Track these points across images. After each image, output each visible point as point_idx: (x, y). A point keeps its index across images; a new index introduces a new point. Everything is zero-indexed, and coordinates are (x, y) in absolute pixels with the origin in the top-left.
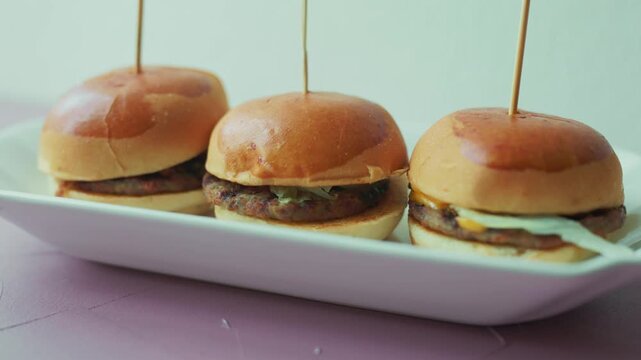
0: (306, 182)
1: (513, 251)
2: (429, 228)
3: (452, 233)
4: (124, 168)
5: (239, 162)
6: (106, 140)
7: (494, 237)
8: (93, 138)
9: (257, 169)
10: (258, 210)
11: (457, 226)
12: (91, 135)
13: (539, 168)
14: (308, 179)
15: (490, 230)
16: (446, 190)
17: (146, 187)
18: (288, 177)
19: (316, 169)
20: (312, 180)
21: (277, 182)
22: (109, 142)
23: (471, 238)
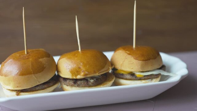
0: (97, 74)
1: (150, 80)
2: (126, 79)
3: (135, 79)
4: (39, 82)
5: (76, 73)
6: (33, 75)
7: (146, 78)
8: (29, 75)
9: (82, 74)
10: (86, 85)
11: (136, 77)
12: (28, 75)
13: (153, 59)
14: (98, 73)
15: (145, 76)
16: (132, 69)
17: (45, 86)
18: (92, 74)
19: (99, 70)
20: (98, 74)
21: (88, 76)
22: (34, 75)
23: (140, 79)
